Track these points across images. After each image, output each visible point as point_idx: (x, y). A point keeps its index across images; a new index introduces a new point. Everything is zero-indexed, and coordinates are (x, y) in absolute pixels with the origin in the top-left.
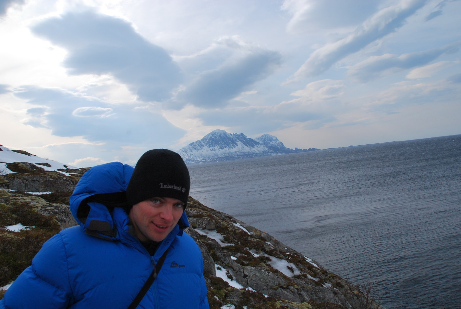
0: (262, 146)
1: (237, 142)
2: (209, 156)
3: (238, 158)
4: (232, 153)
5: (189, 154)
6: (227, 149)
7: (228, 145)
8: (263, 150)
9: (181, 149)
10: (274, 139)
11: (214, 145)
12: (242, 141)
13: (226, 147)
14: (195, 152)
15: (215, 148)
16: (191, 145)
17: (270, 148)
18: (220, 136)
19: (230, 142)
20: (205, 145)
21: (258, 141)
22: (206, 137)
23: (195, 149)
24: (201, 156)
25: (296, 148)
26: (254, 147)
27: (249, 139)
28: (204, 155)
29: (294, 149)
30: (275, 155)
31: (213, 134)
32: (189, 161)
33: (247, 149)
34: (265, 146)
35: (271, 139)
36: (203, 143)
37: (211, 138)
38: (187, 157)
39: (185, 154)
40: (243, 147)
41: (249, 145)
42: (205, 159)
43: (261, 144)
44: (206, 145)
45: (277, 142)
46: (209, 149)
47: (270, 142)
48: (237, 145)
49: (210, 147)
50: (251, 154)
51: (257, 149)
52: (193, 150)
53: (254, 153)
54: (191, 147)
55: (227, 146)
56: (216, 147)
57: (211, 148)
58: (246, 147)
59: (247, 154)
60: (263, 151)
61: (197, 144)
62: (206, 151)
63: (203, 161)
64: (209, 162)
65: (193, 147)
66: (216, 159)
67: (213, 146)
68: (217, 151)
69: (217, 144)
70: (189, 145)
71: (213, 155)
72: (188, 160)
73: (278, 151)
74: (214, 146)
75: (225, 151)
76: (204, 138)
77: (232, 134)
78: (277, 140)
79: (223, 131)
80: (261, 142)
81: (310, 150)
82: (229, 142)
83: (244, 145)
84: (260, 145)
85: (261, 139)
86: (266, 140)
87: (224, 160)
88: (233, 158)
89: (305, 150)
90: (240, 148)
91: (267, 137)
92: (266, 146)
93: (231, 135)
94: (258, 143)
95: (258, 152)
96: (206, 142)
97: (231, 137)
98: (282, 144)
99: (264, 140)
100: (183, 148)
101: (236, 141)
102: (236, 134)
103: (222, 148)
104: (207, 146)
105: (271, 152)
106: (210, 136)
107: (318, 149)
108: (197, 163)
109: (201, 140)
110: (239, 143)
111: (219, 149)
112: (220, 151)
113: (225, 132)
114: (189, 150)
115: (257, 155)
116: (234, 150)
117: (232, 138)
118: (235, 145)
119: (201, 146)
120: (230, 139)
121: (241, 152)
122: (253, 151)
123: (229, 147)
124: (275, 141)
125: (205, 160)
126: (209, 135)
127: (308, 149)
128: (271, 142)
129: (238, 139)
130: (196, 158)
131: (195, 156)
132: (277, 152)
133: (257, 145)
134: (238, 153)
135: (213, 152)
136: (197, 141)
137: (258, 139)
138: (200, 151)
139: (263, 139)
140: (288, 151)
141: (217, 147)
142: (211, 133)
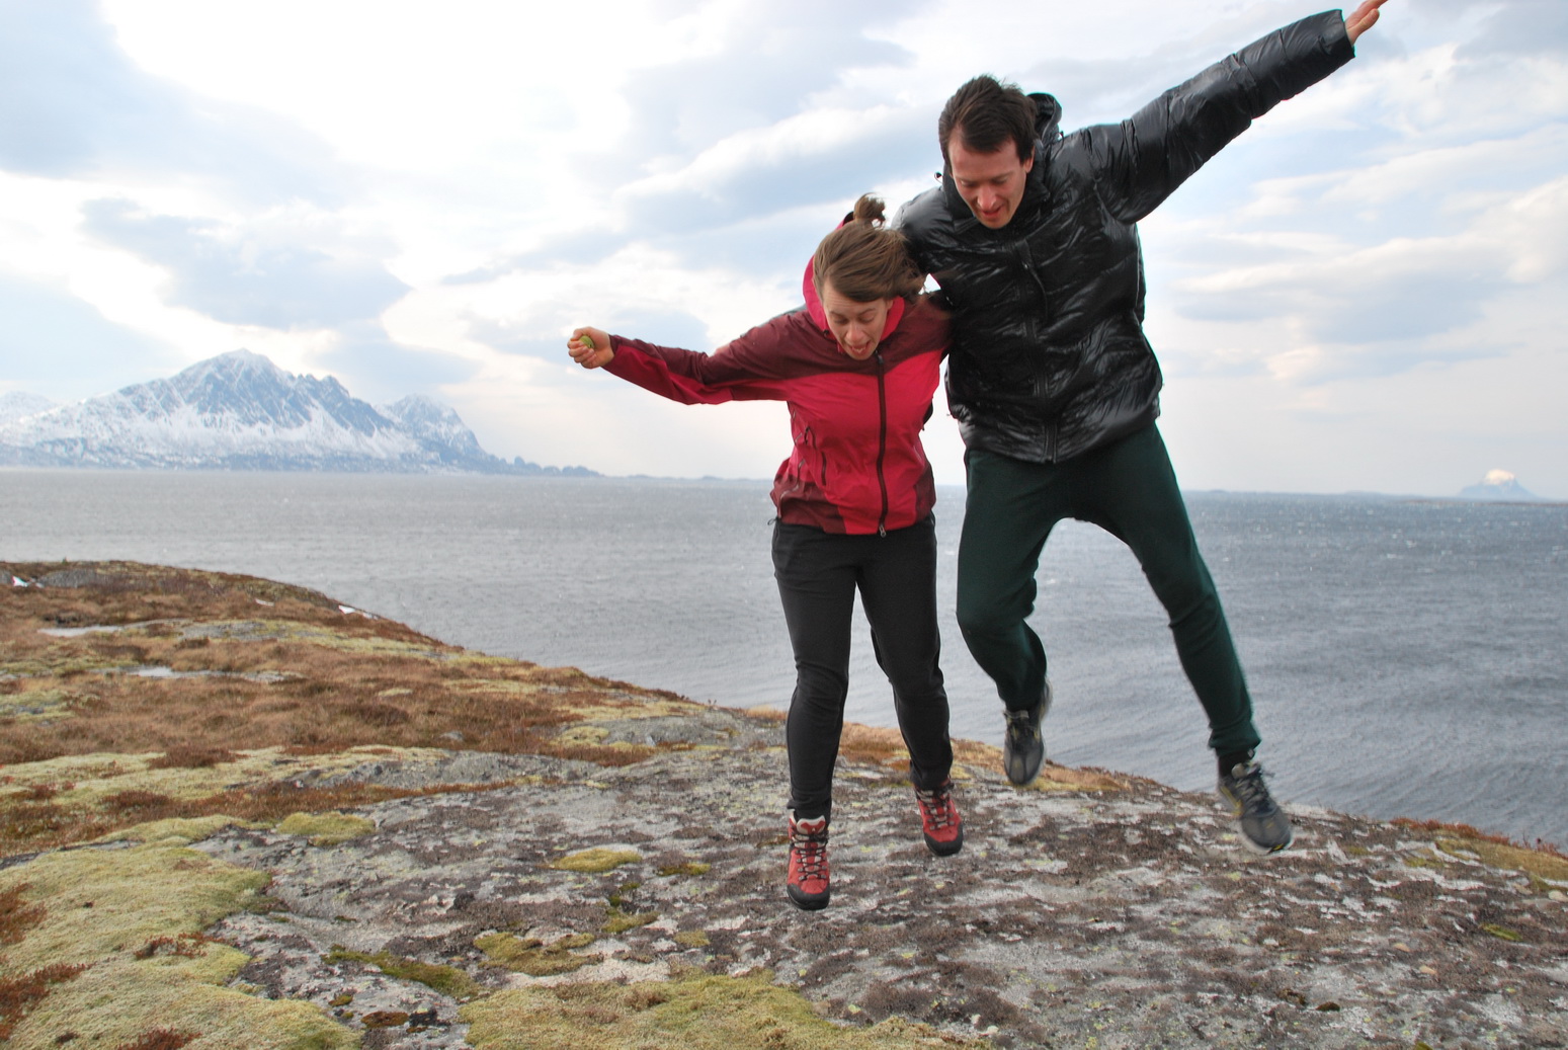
0: (401, 436)
1: (311, 409)
2: (197, 445)
3: (308, 467)
4: (285, 444)
5: (116, 428)
6: (269, 429)
7: (274, 413)
8: (402, 451)
9: (84, 401)
10: (446, 414)
11: (220, 405)
12: (328, 406)
13: (265, 420)
14: (141, 424)
15: (224, 419)
16: (128, 391)
18: (248, 375)
19: (284, 402)
20: (183, 402)
21: (386, 414)
22: (191, 373)
23: (143, 411)
24: (165, 440)
25: (519, 460)
26: (371, 435)
27: (358, 402)
28: (176, 436)
29: (511, 460)
31: (222, 364)
32: (110, 455)
33: (344, 438)
35: (435, 416)
36: (176, 393)
37: (210, 378)
38: (106, 436)
39: (101, 424)
40: (332, 430)
41: (355, 425)
42: (177, 454)
43: (397, 429)
44: (189, 401)
45: (457, 430)
46: (198, 419)
47: (429, 423)
48: (309, 419)
49: (202, 410)
50: (357, 459)
51: (379, 444)
52: (134, 413)
53: (368, 458)
54: (128, 401)
55: (271, 419)
56: (227, 414)
57: (208, 416)
58: (343, 430)
59: (342, 458)
61: (151, 394)
62: (186, 424)
63: (168, 458)
64: (193, 466)
65: (137, 404)
66: (223, 459)
67: (215, 410)
68: (230, 432)
69: (233, 405)
70: (122, 391)
71: (213, 443)
72: (109, 449)
74: (222, 411)
75: (259, 435)
76: (183, 375)
77: (296, 375)
79: (263, 359)
80: (397, 420)
81: (568, 471)
82: (280, 404)
83: (333, 422)
84: (392, 430)
87: (254, 465)
88: (288, 463)
90: (316, 431)
91: (423, 406)
92: (415, 437)
93: (292, 378)
94: (388, 423)
95: (384, 456)
96: (191, 391)
97: (291, 385)
98: (472, 437)
99: (411, 416)
100: (92, 402)
101: (308, 402)
102: (310, 379)
103: (251, 423)
104: (191, 407)
105: (432, 462)
106: (210, 369)
107: (595, 474)
108: (143, 464)
109: (172, 380)
110: (318, 414)
111: (240, 425)
112: (239, 430)
113: (271, 365)
114: (115, 411)
115: (380, 465)
116: (296, 435)
117: (295, 392)
118: (301, 417)
119: (169, 404)
120: (284, 392)
121: (322, 448)
122: (365, 449)
123: (278, 422)
124: (448, 423)
125: (176, 459)
126: (206, 364)
127: (561, 468)
129: (317, 396)
130: (141, 445)
131: (141, 439)
132: (451, 464)
133: (384, 430)
134: (310, 450)
135: (212, 431)
136: (153, 382)
137: (389, 408)
138: (161, 420)
139: (406, 411)
140: (492, 465)
141: (230, 416)
142: (216, 360)
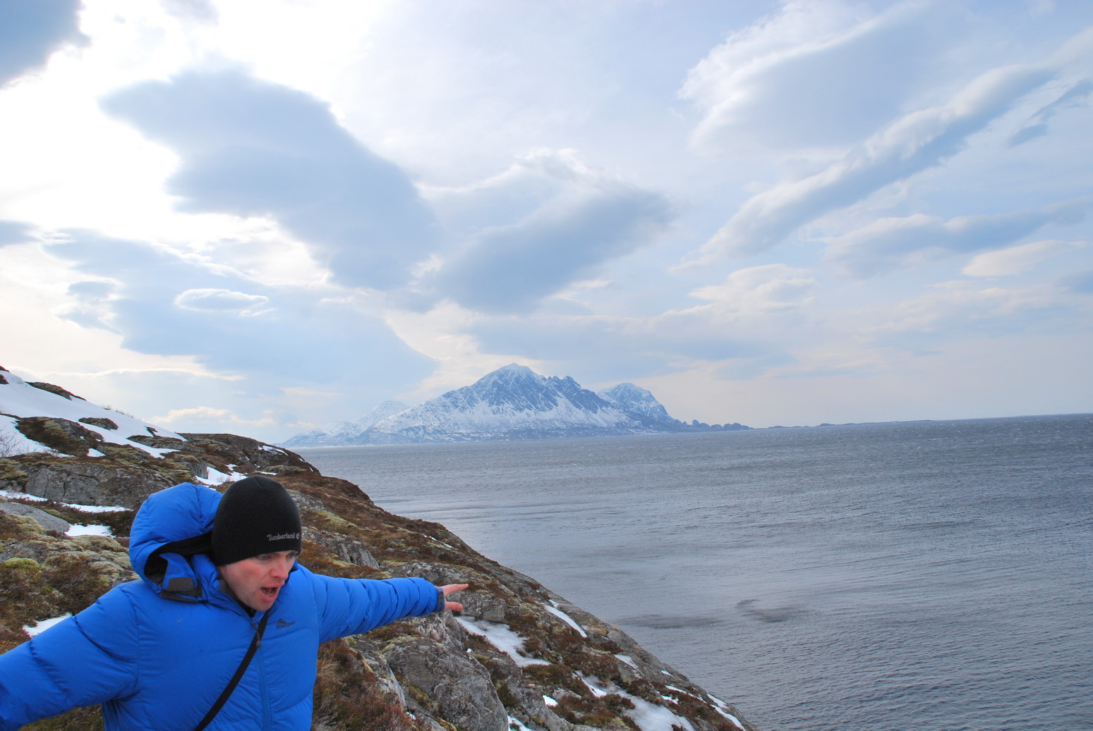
0: (616, 412)
1: (557, 398)
2: (489, 426)
3: (557, 435)
4: (542, 422)
5: (442, 418)
6: (531, 412)
7: (534, 403)
8: (617, 421)
9: (423, 404)
10: (644, 396)
11: (502, 400)
12: (568, 396)
13: (529, 407)
14: (456, 415)
15: (505, 409)
16: (448, 395)
17: (633, 416)
18: (517, 380)
19: (540, 395)
20: (479, 400)
21: (605, 398)
22: (483, 381)
23: (457, 407)
24: (470, 424)
25: (695, 421)
26: (596, 412)
27: (587, 391)
28: (476, 421)
29: (690, 423)
30: (644, 433)
31: (502, 374)
32: (439, 435)
33: (579, 416)
34: (621, 410)
35: (637, 396)
36: (475, 394)
37: (495, 383)
38: (436, 424)
39: (433, 416)
40: (571, 411)
41: (585, 406)
42: (477, 432)
43: (613, 407)
44: (483, 399)
45: (652, 405)
46: (488, 409)
47: (634, 402)
48: (557, 405)
49: (491, 403)
50: (587, 428)
51: (602, 418)
52: (452, 408)
53: (595, 427)
54: (448, 401)
55: (533, 406)
56: (506, 405)
57: (494, 407)
58: (578, 410)
59: (578, 428)
60: (617, 424)
61: (461, 396)
62: (482, 413)
63: (472, 435)
64: (487, 439)
65: (453, 403)
66: (504, 433)
67: (499, 403)
68: (508, 416)
69: (509, 399)
70: (444, 396)
71: (498, 424)
72: (438, 432)
73: (652, 426)
74: (503, 403)
75: (526, 417)
76: (479, 383)
77: (547, 377)
78: (650, 398)
79: (526, 368)
80: (613, 401)
81: (727, 427)
82: (538, 396)
83: (571, 406)
84: (610, 408)
85: (613, 393)
86: (626, 397)
87: (524, 436)
88: (544, 433)
89: (716, 427)
90: (562, 412)
91: (629, 391)
92: (625, 411)
93: (544, 379)
94: (607, 404)
95: (605, 425)
96: (484, 393)
97: (544, 384)
98: (663, 409)
99: (622, 397)
100: (428, 403)
101: (555, 394)
102: (556, 379)
103: (521, 410)
104: (485, 402)
105: (636, 427)
106: (495, 378)
107: (746, 428)
108: (458, 439)
109: (472, 386)
110: (562, 401)
111: (514, 411)
112: (514, 415)
113: (531, 372)
114: (441, 408)
115: (602, 430)
116: (548, 415)
117: (546, 388)
118: (551, 404)
119: (471, 401)
120: (540, 389)
121: (565, 423)
122: (593, 422)
123: (537, 408)
124: (646, 401)
125: (477, 435)
126: (492, 375)
127: (723, 425)
128: (636, 403)
129: (560, 390)
130: (456, 428)
131: (456, 424)
132: (649, 428)
133: (604, 408)
134: (558, 424)
135: (498, 416)
136: (462, 389)
137: (607, 394)
138: (467, 412)
139: (619, 395)
140: (677, 426)
141: (508, 406)
142: (498, 371)
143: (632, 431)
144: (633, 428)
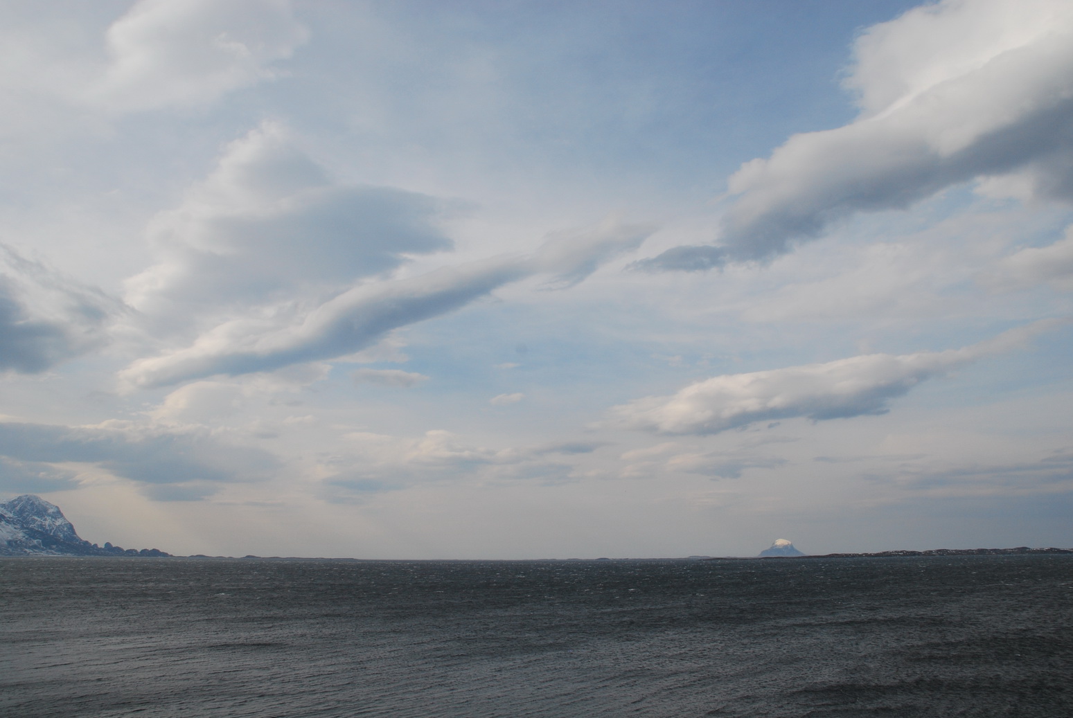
0: (10, 527)
8: (10, 538)
10: (51, 511)
17: (32, 534)
25: (108, 545)
29: (101, 545)
34: (18, 526)
35: (42, 511)
43: (8, 522)
45: (59, 522)
47: (36, 518)
60: (10, 542)
73: (54, 546)
78: (58, 514)
80: (9, 515)
81: (144, 552)
85: (11, 506)
86: (28, 511)
89: (131, 552)
91: (32, 504)
92: (23, 528)
98: (71, 527)
99: (21, 511)
105: (35, 547)
124: (52, 517)
127: (139, 550)
128: (39, 519)
132: (51, 548)
140: (86, 548)
143: (28, 550)
144: (30, 548)
